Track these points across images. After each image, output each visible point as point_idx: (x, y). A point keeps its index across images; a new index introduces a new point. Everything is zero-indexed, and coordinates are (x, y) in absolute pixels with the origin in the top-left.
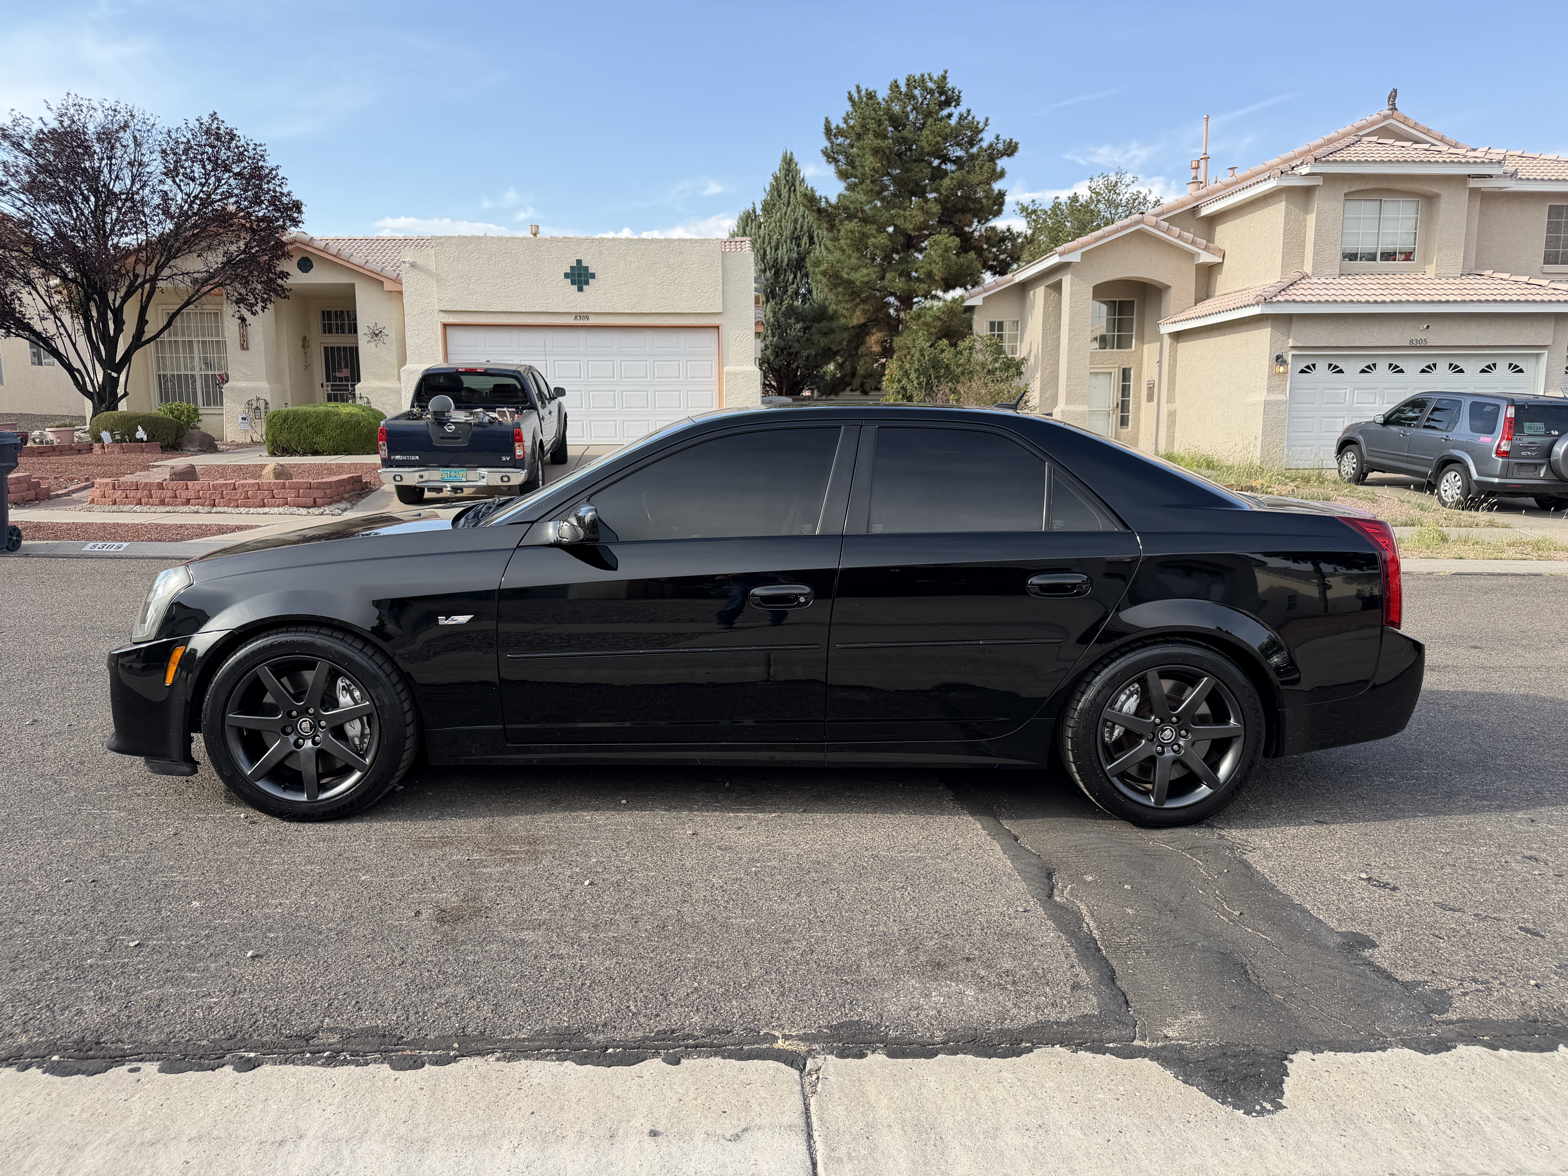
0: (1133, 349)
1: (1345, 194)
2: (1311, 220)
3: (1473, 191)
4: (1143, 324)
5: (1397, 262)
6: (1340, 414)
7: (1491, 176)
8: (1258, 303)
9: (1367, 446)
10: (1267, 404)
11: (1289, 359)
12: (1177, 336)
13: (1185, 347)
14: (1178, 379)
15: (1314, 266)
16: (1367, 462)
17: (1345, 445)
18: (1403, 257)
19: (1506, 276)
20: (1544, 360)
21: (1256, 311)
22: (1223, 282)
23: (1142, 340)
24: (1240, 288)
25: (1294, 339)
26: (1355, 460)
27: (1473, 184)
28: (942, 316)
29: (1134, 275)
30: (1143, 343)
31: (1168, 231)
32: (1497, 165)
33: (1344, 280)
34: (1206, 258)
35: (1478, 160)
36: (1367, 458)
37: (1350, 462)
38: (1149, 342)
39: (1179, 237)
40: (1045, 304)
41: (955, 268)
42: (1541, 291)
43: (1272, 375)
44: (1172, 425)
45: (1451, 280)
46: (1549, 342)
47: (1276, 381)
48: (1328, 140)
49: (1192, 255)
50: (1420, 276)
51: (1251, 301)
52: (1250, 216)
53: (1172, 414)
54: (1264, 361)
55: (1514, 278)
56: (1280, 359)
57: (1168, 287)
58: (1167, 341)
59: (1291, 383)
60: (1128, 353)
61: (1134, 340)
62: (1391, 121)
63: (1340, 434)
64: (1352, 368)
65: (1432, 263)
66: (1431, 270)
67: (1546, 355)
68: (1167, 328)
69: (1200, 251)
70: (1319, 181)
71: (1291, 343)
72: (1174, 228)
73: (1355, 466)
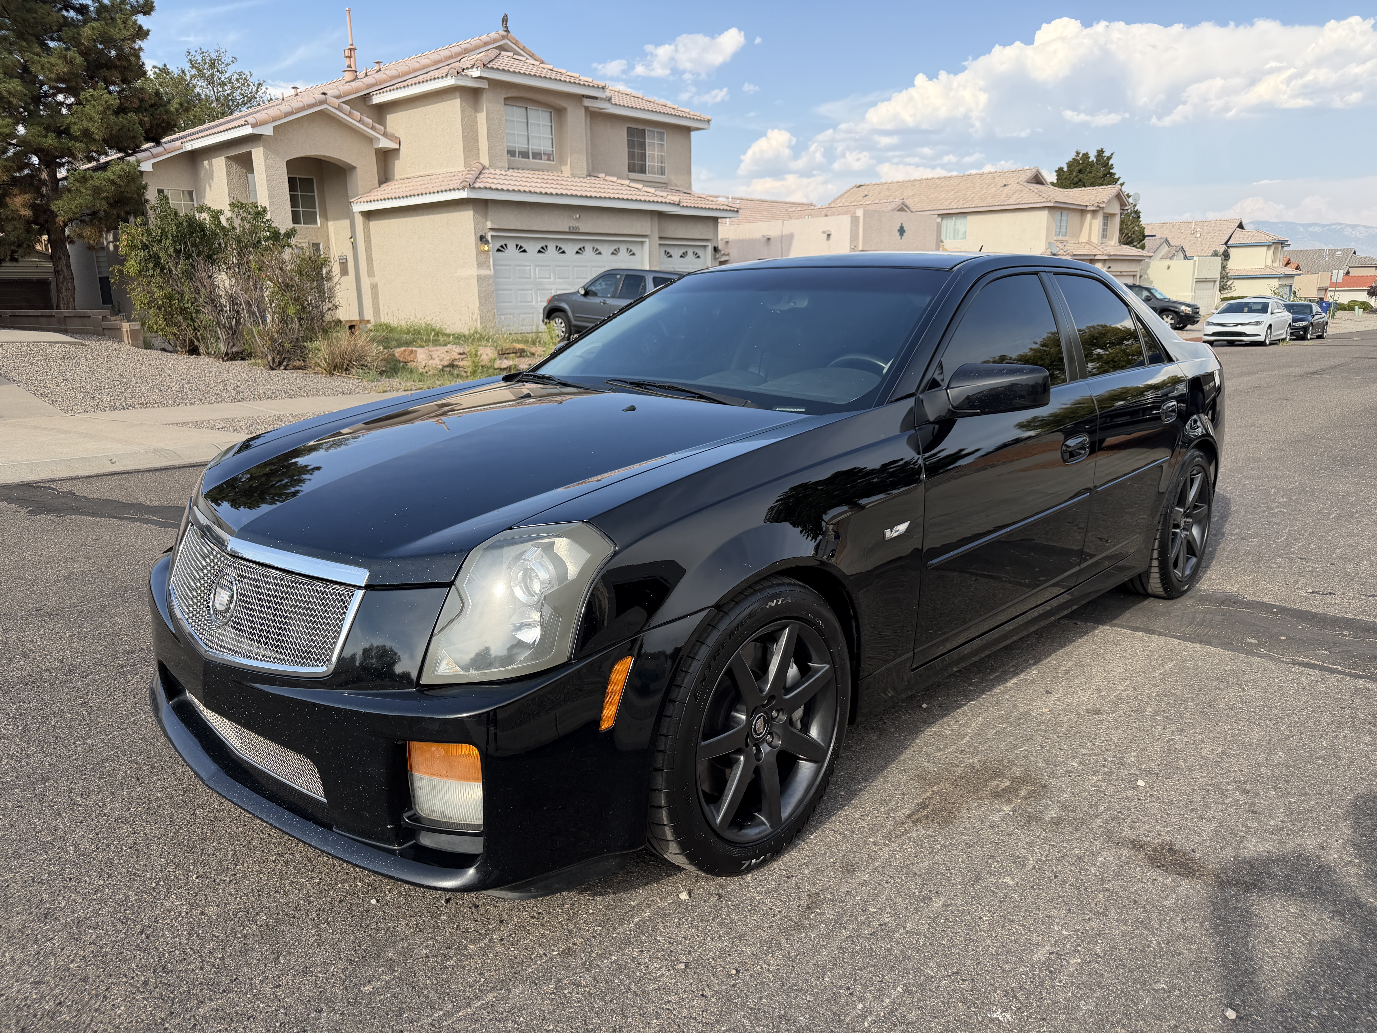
0: (319, 225)
1: (505, 99)
2: (482, 118)
3: (587, 108)
4: (325, 202)
5: (542, 161)
6: (528, 287)
7: (596, 98)
8: (464, 188)
9: (573, 312)
10: (480, 278)
11: (489, 239)
12: (369, 215)
13: (376, 225)
14: (375, 255)
15: (490, 159)
16: (575, 326)
17: (552, 312)
18: (546, 158)
19: (614, 179)
20: (646, 246)
21: (463, 195)
22: (400, 167)
23: (325, 217)
24: (422, 173)
25: (492, 222)
26: (563, 325)
27: (587, 103)
28: (118, 180)
29: (322, 154)
30: (327, 220)
31: (350, 115)
32: (601, 90)
33: (510, 172)
34: (384, 143)
35: (587, 84)
36: (574, 322)
37: (558, 327)
38: (334, 219)
39: (360, 121)
40: (228, 176)
41: (116, 128)
42: (638, 193)
43: (480, 253)
44: (375, 297)
45: (581, 179)
46: (648, 233)
47: (482, 257)
48: (465, 50)
49: (370, 140)
50: (559, 174)
51: (456, 186)
52: (423, 108)
53: (374, 287)
54: (472, 241)
55: (619, 181)
56: (482, 239)
57: (353, 168)
58: (359, 220)
59: (493, 260)
60: (315, 228)
61: (318, 217)
62: (506, 41)
63: (545, 304)
64: (532, 248)
65: (566, 164)
66: (567, 170)
67: (647, 243)
68: (358, 207)
69: (379, 136)
70: (484, 85)
71: (489, 225)
72: (355, 112)
73: (564, 329)
